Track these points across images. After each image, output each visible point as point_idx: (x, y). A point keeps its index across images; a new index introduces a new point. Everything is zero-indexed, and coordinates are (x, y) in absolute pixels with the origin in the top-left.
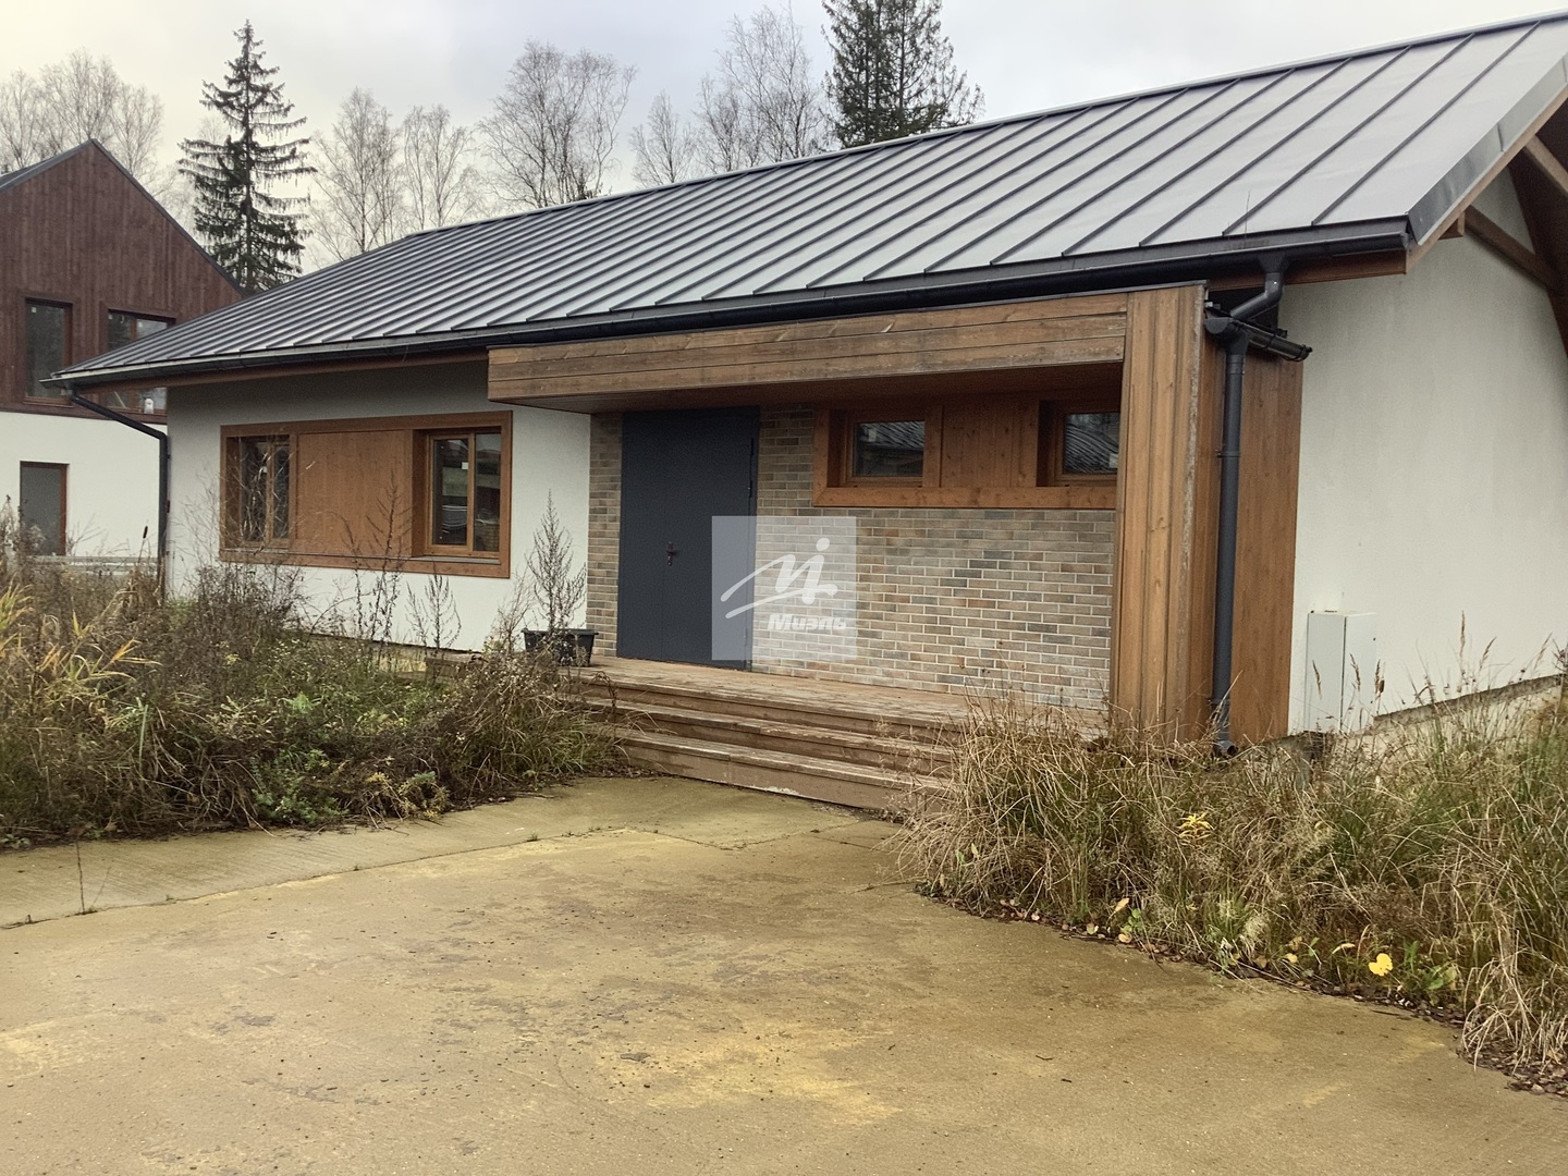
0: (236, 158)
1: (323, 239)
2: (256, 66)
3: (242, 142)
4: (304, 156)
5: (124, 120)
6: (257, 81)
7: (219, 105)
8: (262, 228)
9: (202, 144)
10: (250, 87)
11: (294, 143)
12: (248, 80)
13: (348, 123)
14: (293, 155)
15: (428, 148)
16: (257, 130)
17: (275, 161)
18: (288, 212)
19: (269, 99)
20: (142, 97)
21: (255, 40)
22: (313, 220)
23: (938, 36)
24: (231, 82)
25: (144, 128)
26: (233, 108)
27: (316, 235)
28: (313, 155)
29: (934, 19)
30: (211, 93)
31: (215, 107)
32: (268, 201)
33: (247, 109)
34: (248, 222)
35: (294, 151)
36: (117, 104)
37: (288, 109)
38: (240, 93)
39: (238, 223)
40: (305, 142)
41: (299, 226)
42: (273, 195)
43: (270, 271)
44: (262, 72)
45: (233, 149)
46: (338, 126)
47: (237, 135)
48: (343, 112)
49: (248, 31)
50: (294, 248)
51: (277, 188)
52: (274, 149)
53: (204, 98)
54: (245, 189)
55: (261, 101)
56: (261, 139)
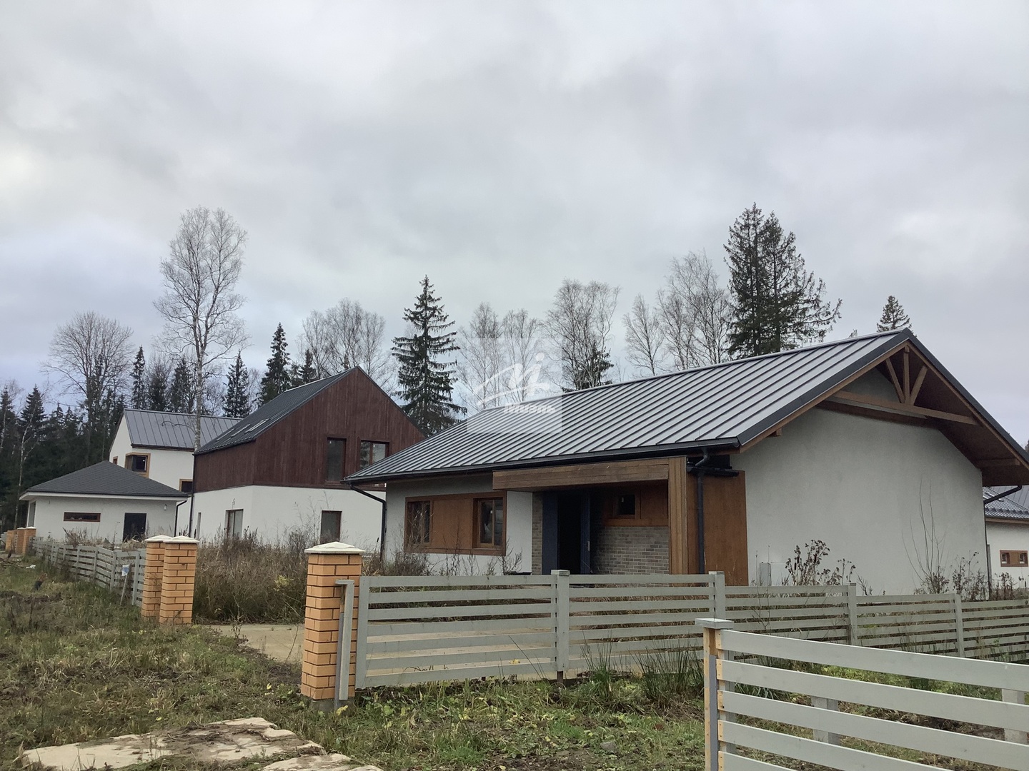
0: (419, 345)
1: (463, 382)
2: (430, 297)
3: (423, 336)
4: (454, 340)
5: (366, 331)
6: (431, 305)
7: (412, 319)
8: (432, 379)
9: (403, 339)
10: (427, 308)
11: (449, 335)
12: (426, 305)
13: (478, 321)
14: (448, 341)
15: (517, 331)
16: (430, 330)
17: (439, 345)
18: (445, 370)
19: (437, 313)
20: (375, 318)
21: (429, 285)
22: (458, 373)
23: (795, 254)
24: (418, 307)
25: (376, 333)
26: (419, 320)
27: (460, 380)
28: (458, 340)
29: (792, 245)
30: (408, 313)
31: (410, 321)
32: (435, 365)
33: (426, 320)
34: (426, 377)
35: (448, 339)
36: (363, 322)
37: (446, 318)
38: (422, 312)
39: (420, 378)
40: (454, 334)
41: (451, 377)
42: (438, 362)
43: (435, 401)
44: (433, 300)
45: (417, 340)
46: (472, 323)
47: (420, 333)
48: (475, 315)
49: (426, 281)
50: (448, 389)
51: (439, 358)
52: (438, 338)
53: (404, 316)
54: (424, 360)
55: (432, 315)
56: (432, 334)
